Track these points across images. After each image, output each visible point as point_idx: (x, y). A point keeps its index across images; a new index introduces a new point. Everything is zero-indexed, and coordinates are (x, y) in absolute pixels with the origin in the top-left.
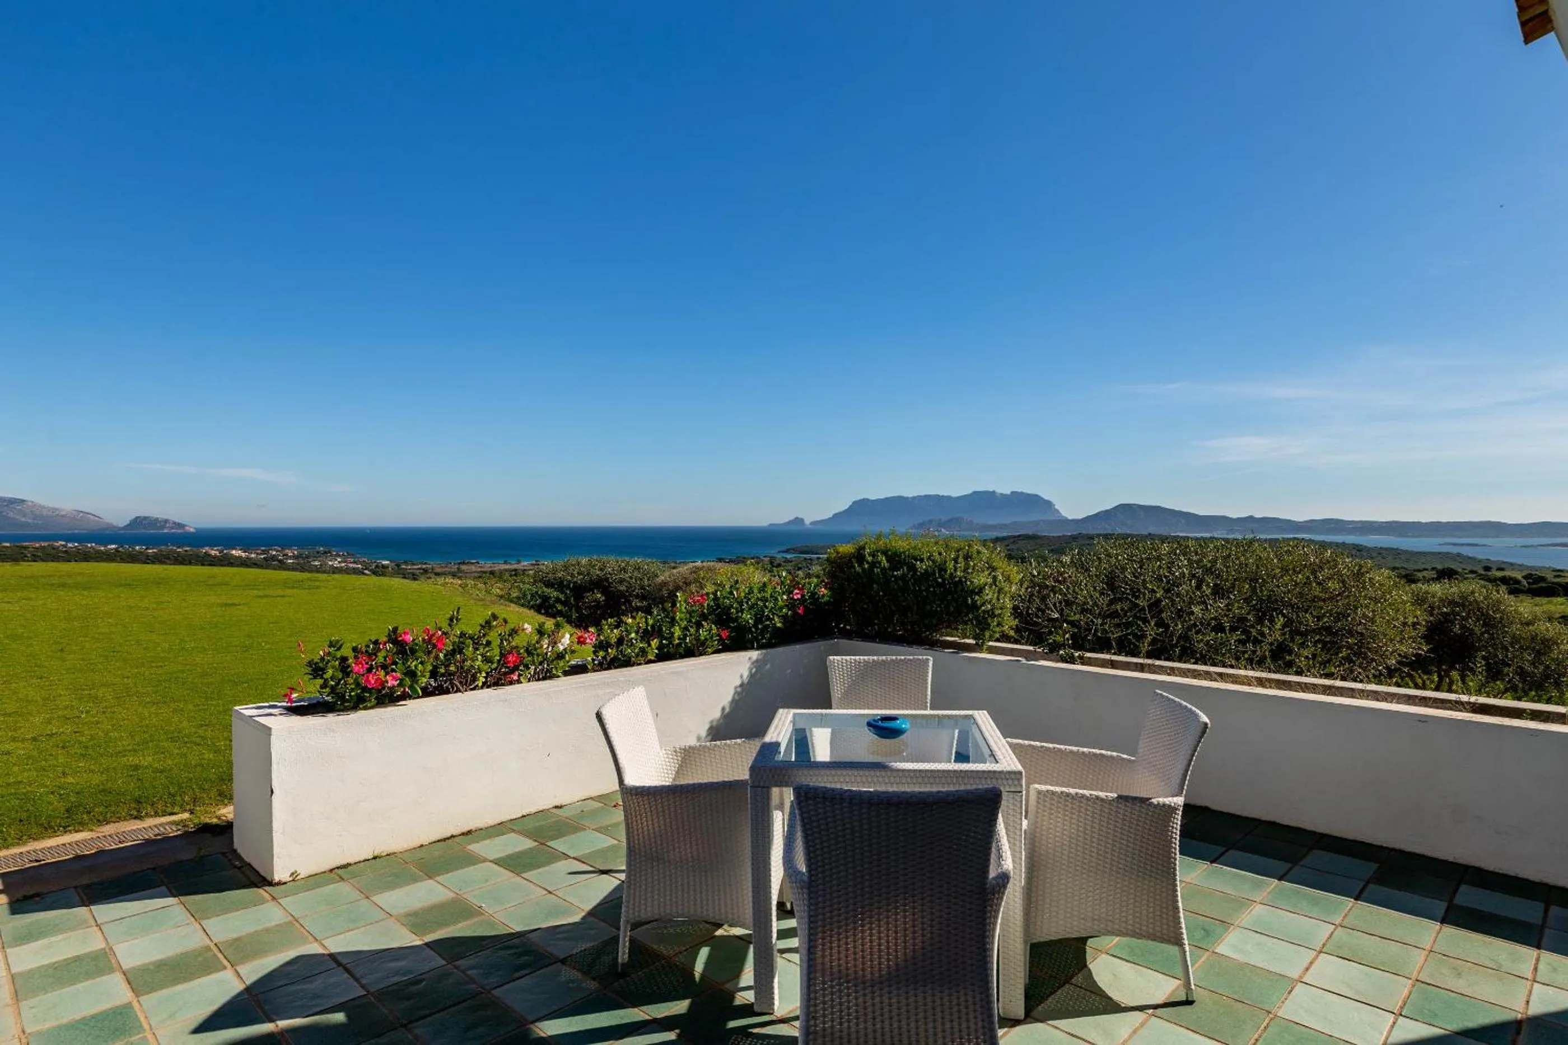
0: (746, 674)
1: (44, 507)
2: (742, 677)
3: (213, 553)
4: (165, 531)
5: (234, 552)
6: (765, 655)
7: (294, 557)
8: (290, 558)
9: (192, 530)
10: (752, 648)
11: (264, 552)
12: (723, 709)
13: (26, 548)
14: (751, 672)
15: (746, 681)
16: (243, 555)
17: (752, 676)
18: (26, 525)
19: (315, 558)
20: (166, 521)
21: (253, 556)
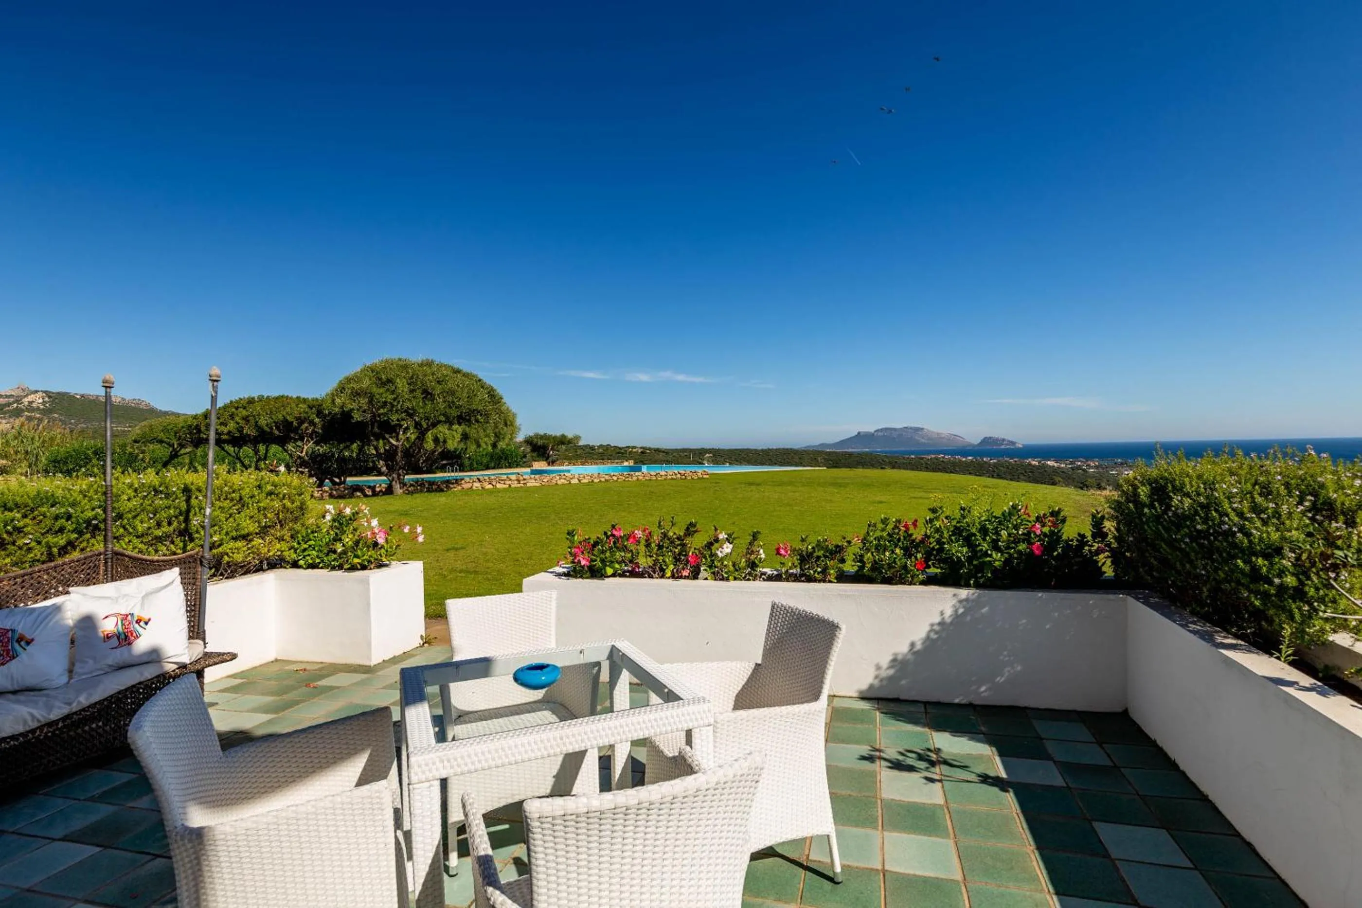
0: (949, 612)
1: (933, 432)
2: (942, 613)
3: (1034, 463)
4: (1003, 447)
5: (1049, 463)
6: (979, 596)
7: (1096, 467)
8: (1092, 467)
9: (1021, 446)
10: (967, 586)
11: (1071, 463)
12: (913, 645)
13: (922, 459)
14: (956, 611)
15: (948, 620)
16: (1056, 465)
17: (956, 616)
18: (924, 444)
19: (1113, 468)
20: (1004, 440)
21: (1063, 466)
